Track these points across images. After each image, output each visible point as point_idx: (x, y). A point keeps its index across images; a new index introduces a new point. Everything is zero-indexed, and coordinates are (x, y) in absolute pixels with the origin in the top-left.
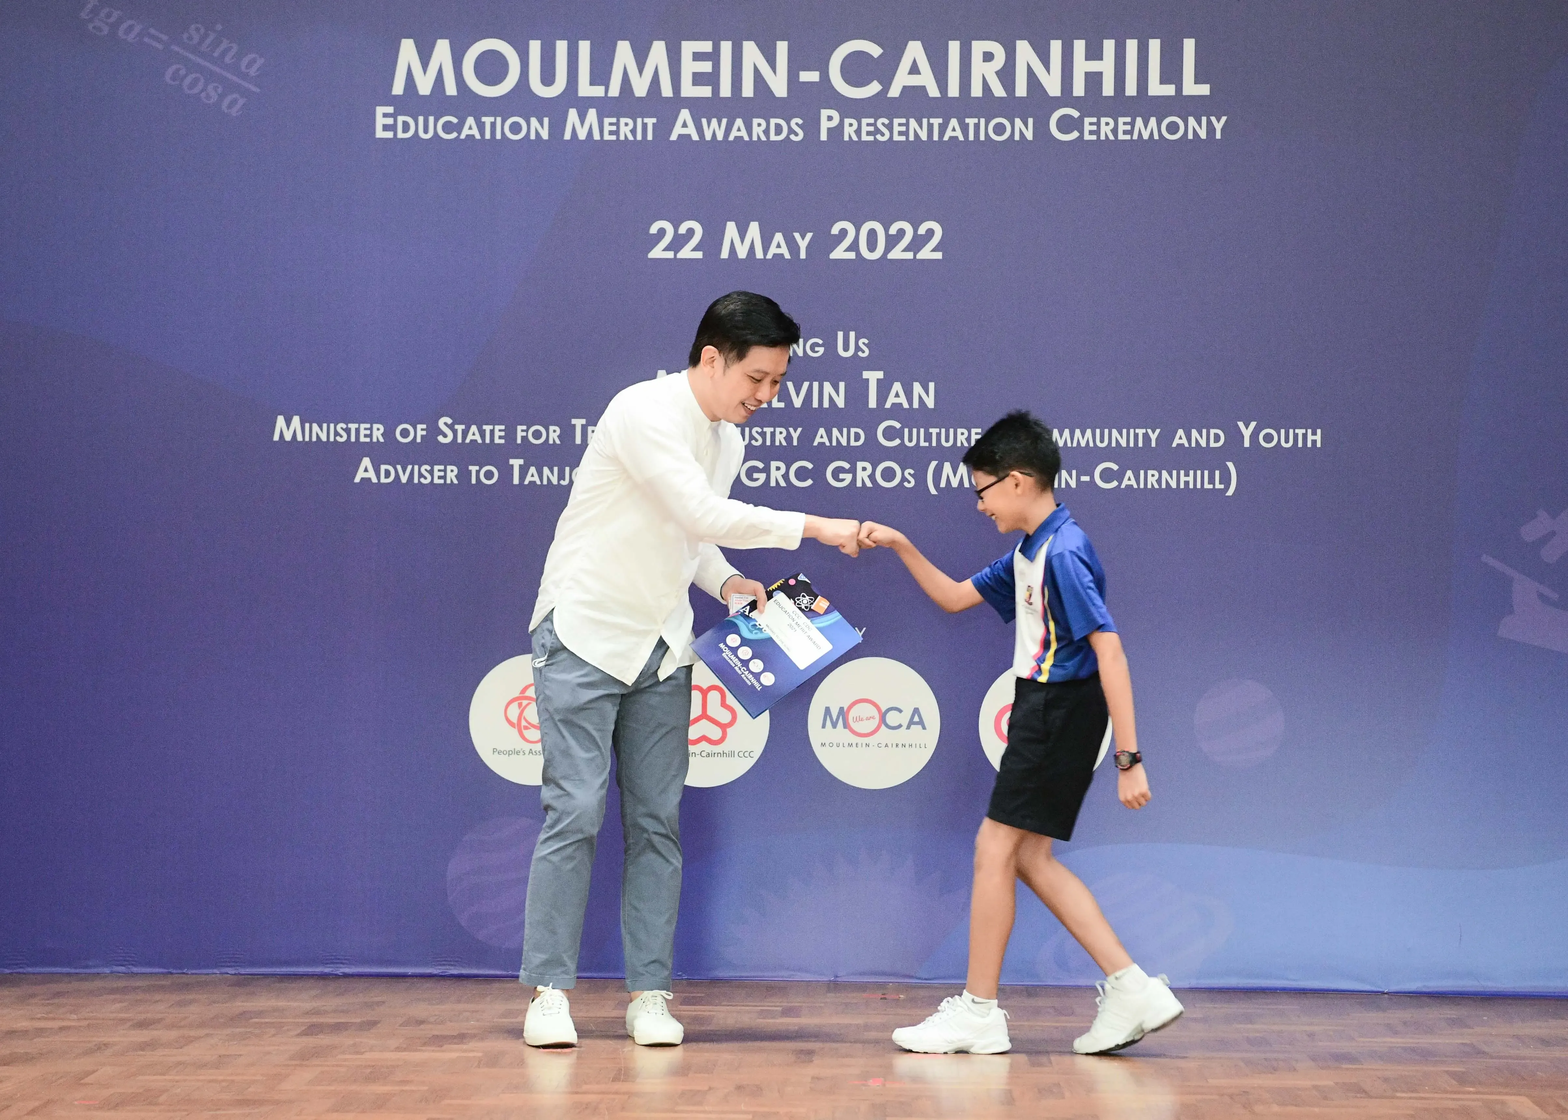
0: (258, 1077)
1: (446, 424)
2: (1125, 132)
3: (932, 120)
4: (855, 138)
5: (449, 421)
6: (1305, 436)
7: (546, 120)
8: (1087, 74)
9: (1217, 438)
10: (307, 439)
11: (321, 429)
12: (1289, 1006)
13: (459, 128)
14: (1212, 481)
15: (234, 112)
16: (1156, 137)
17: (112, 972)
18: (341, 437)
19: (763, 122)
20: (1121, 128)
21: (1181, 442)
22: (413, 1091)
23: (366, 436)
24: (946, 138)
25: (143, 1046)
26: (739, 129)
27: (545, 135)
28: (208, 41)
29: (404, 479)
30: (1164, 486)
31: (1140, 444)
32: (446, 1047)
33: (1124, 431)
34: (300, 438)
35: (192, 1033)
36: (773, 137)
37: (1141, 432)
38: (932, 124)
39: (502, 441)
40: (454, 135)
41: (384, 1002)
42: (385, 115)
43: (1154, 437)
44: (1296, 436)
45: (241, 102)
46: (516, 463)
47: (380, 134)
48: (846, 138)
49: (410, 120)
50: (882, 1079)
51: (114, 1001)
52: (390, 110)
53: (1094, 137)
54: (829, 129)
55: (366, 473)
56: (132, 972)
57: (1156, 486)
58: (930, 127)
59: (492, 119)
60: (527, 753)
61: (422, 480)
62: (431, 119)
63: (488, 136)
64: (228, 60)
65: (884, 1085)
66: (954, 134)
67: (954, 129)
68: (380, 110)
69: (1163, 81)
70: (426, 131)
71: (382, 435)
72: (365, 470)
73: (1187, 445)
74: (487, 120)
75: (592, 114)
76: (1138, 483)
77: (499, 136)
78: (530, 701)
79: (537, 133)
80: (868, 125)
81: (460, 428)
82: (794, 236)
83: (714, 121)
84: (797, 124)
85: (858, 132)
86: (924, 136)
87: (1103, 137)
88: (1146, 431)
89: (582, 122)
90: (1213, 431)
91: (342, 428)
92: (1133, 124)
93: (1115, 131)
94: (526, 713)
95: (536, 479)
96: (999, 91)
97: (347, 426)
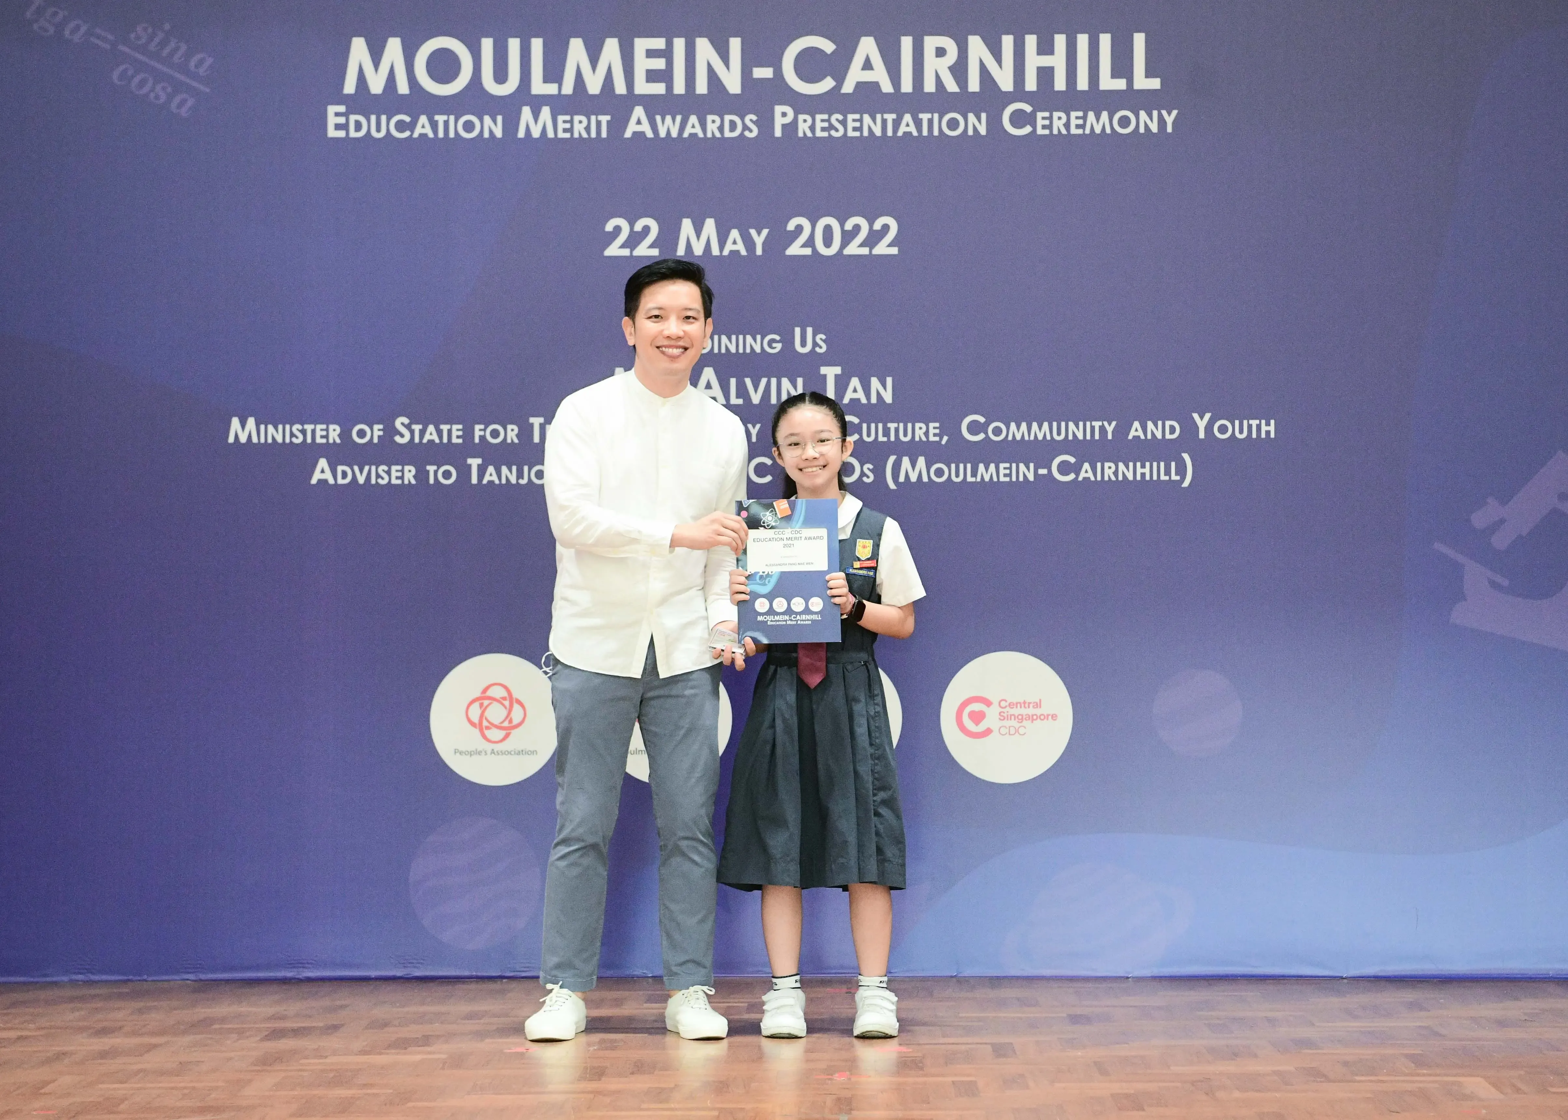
0: (220, 1084)
1: (403, 424)
2: (1078, 126)
3: (886, 116)
4: (809, 134)
5: (406, 421)
6: (1259, 427)
7: (499, 118)
8: (1040, 69)
9: (1172, 430)
10: (262, 440)
11: (277, 430)
12: (1251, 993)
13: (412, 126)
14: (1168, 472)
15: (184, 112)
16: (1108, 131)
17: (71, 981)
18: (297, 437)
19: (717, 118)
20: (1074, 122)
21: (1136, 434)
22: (375, 1095)
23: (322, 437)
24: (900, 134)
25: (103, 1055)
26: (693, 126)
27: (499, 133)
28: (157, 40)
29: (361, 480)
30: (1120, 478)
31: (1097, 437)
32: (410, 1049)
33: (1081, 424)
34: (255, 440)
35: (155, 1040)
36: (728, 134)
37: (1097, 424)
38: (886, 120)
39: (460, 441)
40: (407, 134)
41: (346, 1006)
42: (337, 114)
43: (1110, 429)
44: (1250, 427)
45: (190, 102)
46: (474, 463)
47: (332, 133)
48: (801, 134)
49: (361, 118)
50: (848, 1073)
51: (73, 1010)
52: (342, 109)
53: (1047, 132)
54: (784, 126)
55: (323, 474)
56: (91, 980)
57: (1113, 478)
58: (884, 122)
59: (445, 117)
60: (489, 752)
61: (380, 481)
62: (384, 118)
63: (441, 134)
64: (176, 59)
65: (850, 1079)
66: (908, 129)
67: (907, 125)
68: (332, 109)
69: (1115, 75)
70: (378, 130)
71: (339, 435)
72: (322, 472)
73: (1143, 437)
74: (440, 119)
75: (546, 112)
76: (1095, 475)
77: (452, 135)
78: (490, 701)
79: (491, 132)
80: (823, 121)
81: (417, 428)
82: (750, 234)
83: (668, 118)
84: (751, 120)
85: (812, 128)
86: (878, 132)
87: (1055, 132)
88: (1103, 424)
89: (536, 119)
90: (1168, 423)
91: (298, 429)
92: (1085, 118)
93: (1067, 125)
94: (487, 714)
95: (495, 478)
96: (952, 86)
97: (303, 427)
